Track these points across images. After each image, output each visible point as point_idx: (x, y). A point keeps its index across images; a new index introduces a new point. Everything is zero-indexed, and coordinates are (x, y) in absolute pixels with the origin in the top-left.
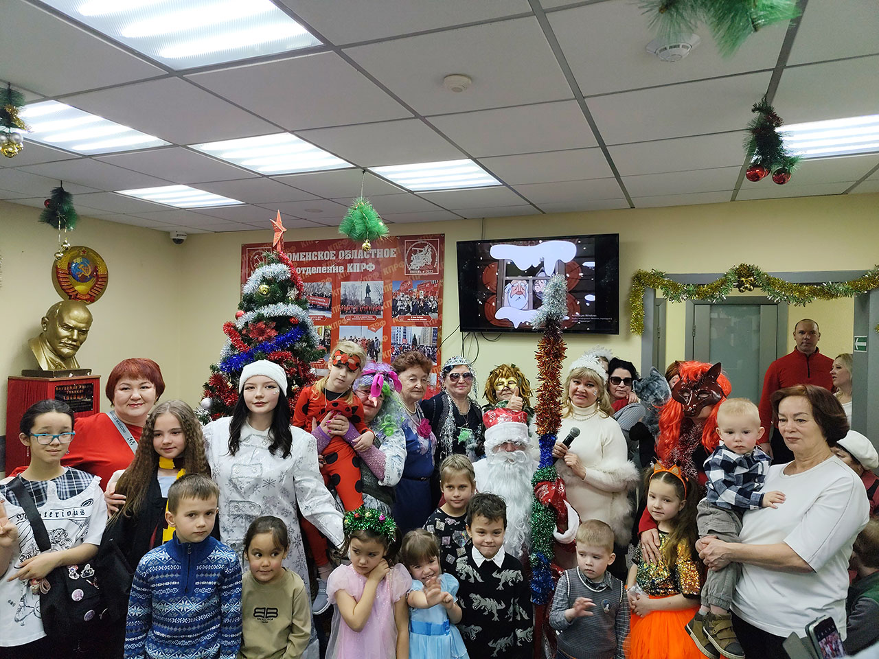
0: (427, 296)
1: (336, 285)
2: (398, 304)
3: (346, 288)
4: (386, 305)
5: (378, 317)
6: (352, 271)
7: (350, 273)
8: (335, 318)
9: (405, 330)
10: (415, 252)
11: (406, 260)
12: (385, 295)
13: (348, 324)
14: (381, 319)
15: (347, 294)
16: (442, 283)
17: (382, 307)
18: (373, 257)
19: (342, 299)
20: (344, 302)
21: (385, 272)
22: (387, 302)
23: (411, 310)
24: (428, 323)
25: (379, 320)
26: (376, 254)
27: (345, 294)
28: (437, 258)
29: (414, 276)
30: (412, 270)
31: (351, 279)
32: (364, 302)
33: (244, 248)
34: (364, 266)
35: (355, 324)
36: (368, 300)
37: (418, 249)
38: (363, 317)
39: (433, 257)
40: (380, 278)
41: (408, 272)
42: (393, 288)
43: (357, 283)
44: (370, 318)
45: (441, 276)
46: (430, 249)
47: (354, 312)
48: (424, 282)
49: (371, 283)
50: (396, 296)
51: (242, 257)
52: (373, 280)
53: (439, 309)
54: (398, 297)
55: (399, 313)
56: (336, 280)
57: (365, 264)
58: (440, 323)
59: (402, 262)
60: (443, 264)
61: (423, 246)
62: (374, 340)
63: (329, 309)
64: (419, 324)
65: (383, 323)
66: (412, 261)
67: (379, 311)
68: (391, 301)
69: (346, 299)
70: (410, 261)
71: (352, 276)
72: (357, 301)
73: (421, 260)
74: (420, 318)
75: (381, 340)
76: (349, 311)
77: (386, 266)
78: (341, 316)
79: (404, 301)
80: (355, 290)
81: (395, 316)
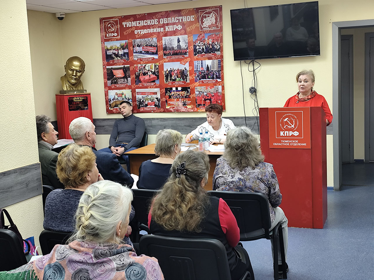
0: (214, 42)
1: (159, 39)
2: (197, 48)
3: (165, 40)
4: (190, 49)
5: (185, 56)
6: (168, 30)
7: (168, 31)
8: (161, 58)
9: (202, 62)
10: (205, 17)
11: (200, 22)
12: (189, 43)
13: (169, 61)
14: (188, 57)
15: (167, 44)
16: (222, 34)
17: (188, 50)
18: (180, 21)
19: (164, 47)
20: (165, 49)
21: (188, 29)
22: (191, 47)
23: (205, 51)
24: (215, 57)
25: (186, 58)
26: (182, 20)
27: (165, 44)
28: (218, 20)
29: (206, 31)
30: (204, 27)
31: (168, 35)
32: (177, 48)
33: (101, 20)
34: (175, 27)
35: (173, 61)
36: (179, 46)
37: (207, 15)
38: (177, 57)
39: (216, 19)
40: (185, 34)
41: (202, 29)
42: (194, 38)
43: (172, 37)
44: (181, 57)
45: (221, 30)
46: (214, 15)
47: (171, 54)
48: (212, 34)
49: (180, 37)
50: (196, 43)
51: (101, 26)
52: (181, 35)
53: (221, 49)
54: (197, 44)
55: (198, 53)
56: (159, 37)
57: (176, 26)
58: (222, 57)
59: (198, 23)
60: (222, 23)
61: (210, 13)
62: (184, 69)
63: (156, 53)
64: (210, 58)
65: (189, 59)
66: (204, 22)
67: (186, 52)
68: (192, 47)
69: (166, 47)
70: (202, 23)
71: (169, 33)
72: (173, 48)
73: (209, 21)
74: (210, 55)
75: (188, 69)
76: (168, 54)
77: (189, 26)
78: (164, 57)
79: (200, 46)
80: (171, 41)
81: (195, 55)
